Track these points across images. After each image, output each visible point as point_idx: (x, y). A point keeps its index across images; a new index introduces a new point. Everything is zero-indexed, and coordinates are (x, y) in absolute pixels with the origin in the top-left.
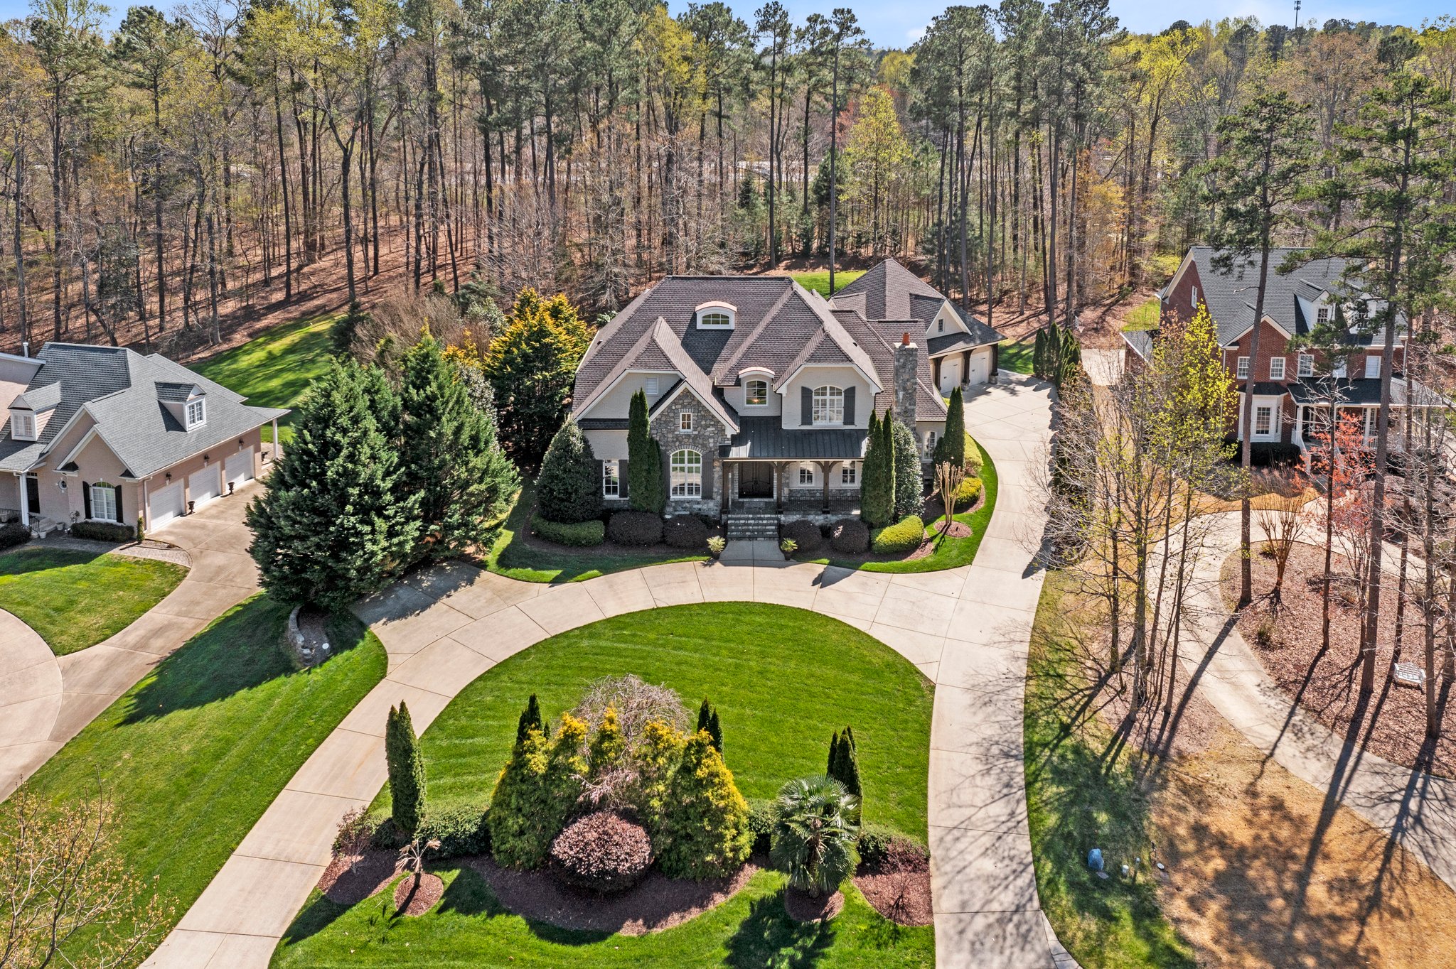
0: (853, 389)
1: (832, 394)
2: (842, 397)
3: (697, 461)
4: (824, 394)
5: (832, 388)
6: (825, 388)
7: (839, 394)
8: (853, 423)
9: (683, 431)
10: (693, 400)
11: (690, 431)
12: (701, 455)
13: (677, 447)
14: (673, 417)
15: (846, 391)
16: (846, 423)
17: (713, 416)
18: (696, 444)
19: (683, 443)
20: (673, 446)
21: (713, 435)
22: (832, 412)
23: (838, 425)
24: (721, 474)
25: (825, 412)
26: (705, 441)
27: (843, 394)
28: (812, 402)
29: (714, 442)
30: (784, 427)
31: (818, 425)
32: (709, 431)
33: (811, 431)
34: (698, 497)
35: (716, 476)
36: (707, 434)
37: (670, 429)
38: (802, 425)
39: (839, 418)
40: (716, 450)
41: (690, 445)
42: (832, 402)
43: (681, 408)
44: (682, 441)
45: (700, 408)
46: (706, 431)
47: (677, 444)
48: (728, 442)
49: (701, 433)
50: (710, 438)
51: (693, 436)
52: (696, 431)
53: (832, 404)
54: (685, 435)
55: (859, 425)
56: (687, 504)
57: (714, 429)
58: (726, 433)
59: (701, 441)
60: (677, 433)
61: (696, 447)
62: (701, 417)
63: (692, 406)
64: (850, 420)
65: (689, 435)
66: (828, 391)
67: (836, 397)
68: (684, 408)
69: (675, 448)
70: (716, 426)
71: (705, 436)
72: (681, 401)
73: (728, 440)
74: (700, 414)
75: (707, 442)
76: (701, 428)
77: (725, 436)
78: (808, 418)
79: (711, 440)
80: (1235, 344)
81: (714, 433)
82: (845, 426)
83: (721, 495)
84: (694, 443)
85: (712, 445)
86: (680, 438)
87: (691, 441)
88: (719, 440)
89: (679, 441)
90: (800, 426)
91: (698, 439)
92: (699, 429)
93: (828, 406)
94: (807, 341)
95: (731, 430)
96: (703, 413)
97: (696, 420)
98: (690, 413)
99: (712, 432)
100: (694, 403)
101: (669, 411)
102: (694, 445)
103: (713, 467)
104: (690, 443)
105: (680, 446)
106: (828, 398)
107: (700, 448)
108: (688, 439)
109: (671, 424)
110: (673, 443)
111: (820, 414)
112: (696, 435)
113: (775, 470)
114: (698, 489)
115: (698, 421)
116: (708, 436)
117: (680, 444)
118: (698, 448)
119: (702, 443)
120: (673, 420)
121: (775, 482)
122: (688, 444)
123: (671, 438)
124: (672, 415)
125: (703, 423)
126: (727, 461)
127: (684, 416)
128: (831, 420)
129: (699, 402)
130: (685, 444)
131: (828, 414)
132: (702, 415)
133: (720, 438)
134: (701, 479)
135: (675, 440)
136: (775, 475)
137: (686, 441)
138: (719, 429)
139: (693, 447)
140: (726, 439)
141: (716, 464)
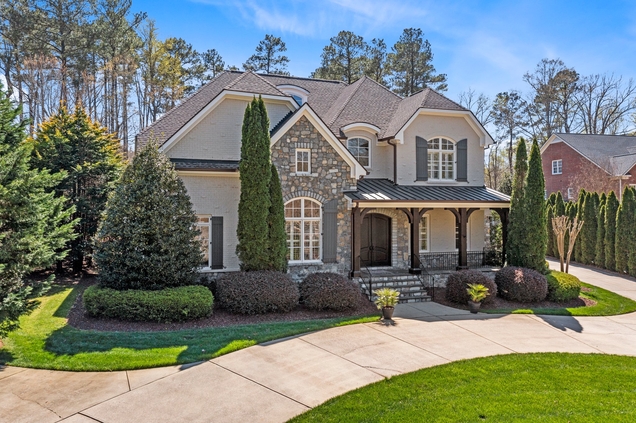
0: (465, 141)
1: (444, 147)
2: (454, 151)
3: (316, 213)
4: (437, 147)
5: (444, 141)
6: (437, 141)
7: (451, 147)
8: (465, 180)
9: (300, 173)
10: (312, 132)
11: (308, 173)
12: (321, 205)
13: (293, 194)
14: (288, 153)
15: (458, 144)
16: (458, 179)
17: (336, 154)
18: (316, 190)
19: (300, 188)
20: (288, 192)
21: (336, 178)
22: (444, 168)
23: (452, 182)
24: (345, 228)
25: (437, 168)
26: (326, 186)
27: (455, 147)
28: (426, 156)
29: (337, 187)
30: (399, 182)
31: (432, 180)
32: (332, 173)
33: (427, 187)
34: (318, 261)
35: (340, 232)
36: (329, 177)
37: (285, 169)
38: (417, 180)
39: (451, 176)
40: (340, 198)
41: (308, 191)
42: (444, 156)
43: (297, 142)
44: (299, 186)
45: (321, 144)
46: (328, 173)
47: (293, 189)
48: (354, 188)
49: (322, 175)
50: (332, 182)
51: (312, 179)
52: (316, 172)
53: (444, 159)
54: (303, 177)
55: (471, 182)
56: (305, 270)
57: (337, 171)
58: (352, 176)
59: (322, 186)
60: (292, 174)
61: (315, 194)
62: (321, 155)
63: (311, 139)
64: (462, 177)
65: (307, 178)
66: (440, 144)
67: (448, 151)
68: (300, 143)
69: (290, 195)
70: (340, 167)
71: (327, 179)
72: (298, 133)
73: (354, 186)
74: (320, 151)
75: (329, 188)
76: (322, 169)
77: (351, 181)
78: (422, 174)
79: (334, 185)
80: (628, 174)
81: (337, 176)
82: (458, 182)
83: (346, 256)
84: (313, 189)
85: (334, 191)
86: (297, 182)
87: (310, 185)
88: (344, 185)
89: (295, 186)
90: (415, 182)
91: (319, 183)
92: (319, 170)
93: (441, 161)
94: (395, 109)
95: (358, 172)
96: (324, 149)
97: (316, 158)
98: (308, 150)
99: (335, 175)
100: (314, 136)
101: (283, 145)
102: (313, 191)
103: (337, 220)
104: (309, 188)
105: (296, 193)
106: (440, 151)
107: (320, 195)
108: (306, 182)
109: (286, 163)
110: (287, 189)
111: (432, 170)
112: (316, 177)
113: (394, 231)
114: (316, 250)
115: (318, 159)
116: (329, 179)
117: (296, 190)
118: (318, 195)
119: (322, 188)
120: (287, 157)
121: (394, 246)
122: (306, 189)
123: (285, 181)
124: (286, 150)
125: (325, 162)
126: (362, 205)
127: (299, 153)
128: (443, 177)
129: (319, 135)
130: (302, 190)
131: (440, 171)
132: (322, 152)
133: (344, 182)
134: (321, 237)
135: (290, 183)
136: (394, 237)
137: (304, 186)
138: (342, 171)
139: (312, 194)
140: (351, 184)
141: (340, 216)
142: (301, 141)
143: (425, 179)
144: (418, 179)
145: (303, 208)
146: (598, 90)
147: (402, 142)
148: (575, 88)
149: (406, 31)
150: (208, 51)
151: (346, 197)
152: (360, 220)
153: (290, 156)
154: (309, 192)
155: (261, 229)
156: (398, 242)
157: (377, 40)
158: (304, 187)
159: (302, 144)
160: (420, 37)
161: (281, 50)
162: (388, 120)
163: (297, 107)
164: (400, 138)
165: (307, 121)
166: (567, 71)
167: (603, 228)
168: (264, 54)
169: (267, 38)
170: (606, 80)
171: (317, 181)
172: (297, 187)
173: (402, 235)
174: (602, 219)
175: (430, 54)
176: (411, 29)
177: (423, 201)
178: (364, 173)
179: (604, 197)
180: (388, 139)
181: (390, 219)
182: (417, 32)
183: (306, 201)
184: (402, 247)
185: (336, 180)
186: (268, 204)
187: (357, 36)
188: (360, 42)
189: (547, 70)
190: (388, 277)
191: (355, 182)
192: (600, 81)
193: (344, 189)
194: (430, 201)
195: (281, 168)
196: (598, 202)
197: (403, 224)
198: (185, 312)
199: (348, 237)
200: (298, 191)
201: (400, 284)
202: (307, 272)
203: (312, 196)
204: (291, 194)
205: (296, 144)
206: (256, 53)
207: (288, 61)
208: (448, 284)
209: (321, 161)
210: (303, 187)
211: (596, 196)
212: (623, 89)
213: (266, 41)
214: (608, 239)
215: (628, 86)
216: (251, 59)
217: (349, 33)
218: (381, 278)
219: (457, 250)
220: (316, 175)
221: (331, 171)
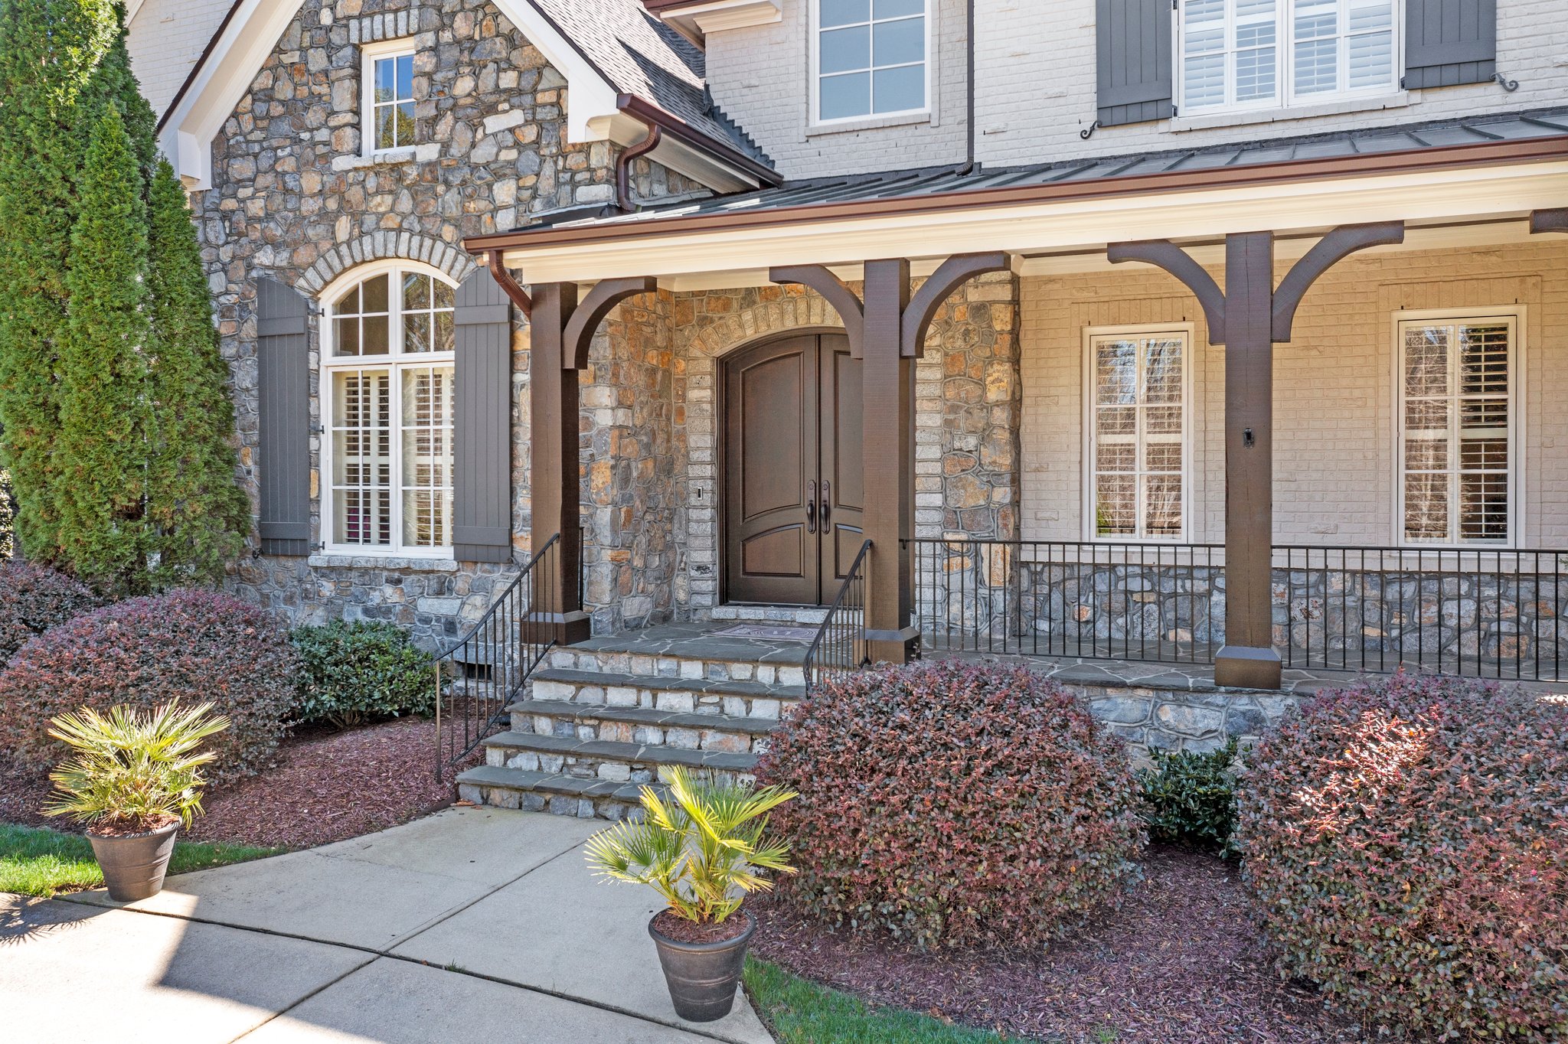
8: (1480, 74)
13: (344, 249)
14: (326, 73)
16: (1417, 78)
17: (514, 39)
18: (430, 225)
19: (370, 221)
20: (325, 245)
21: (513, 154)
23: (1370, 101)
26: (471, 197)
29: (518, 200)
31: (1213, 114)
32: (495, 135)
34: (439, 554)
36: (483, 153)
37: (314, 144)
38: (1100, 125)
39: (1383, 65)
41: (399, 230)
43: (360, 17)
44: (364, 213)
45: (451, 2)
46: (480, 134)
47: (343, 227)
48: (596, 194)
49: (455, 151)
50: (499, 176)
51: (412, 173)
52: (430, 139)
55: (1530, 81)
56: (389, 590)
57: (516, 117)
59: (451, 199)
60: (340, 163)
61: (428, 242)
62: (450, 55)
64: (1454, 56)
68: (371, 15)
69: (332, 256)
70: (527, 100)
71: (474, 168)
73: (592, 182)
74: (446, 36)
75: (482, 204)
76: (457, 120)
77: (581, 157)
78: (1133, 85)
79: (504, 192)
81: (517, 144)
82: (1416, 97)
84: (420, 219)
85: (506, 221)
86: (355, 194)
87: (405, 204)
88: (546, 185)
89: (353, 215)
90: (1086, 135)
91: (441, 189)
92: (443, 128)
96: (463, 27)
97: (429, 76)
99: (509, 140)
101: (306, 42)
102: (417, 228)
103: (513, 359)
104: (404, 216)
105: (355, 244)
107: (447, 244)
108: (391, 192)
109: (313, 117)
110: (321, 229)
112: (429, 164)
115: (438, 77)
116: (486, 166)
117: (356, 231)
118: (440, 246)
119: (454, 212)
120: (324, 89)
122: (391, 224)
123: (313, 196)
124: (318, 60)
125: (464, 86)
127: (378, 67)
130: (378, 229)
131: (1286, 45)
132: (457, 42)
133: (548, 170)
135: (332, 205)
137: (382, 209)
138: (541, 114)
139: (416, 240)
140: (578, 177)
141: (528, 338)
142: (372, 6)
143: (1153, 111)
144: (1109, 119)
145: (395, 313)
153: (331, 84)
154: (405, 236)
158: (384, 214)
159: (378, 18)
171: (436, 180)
172: (357, 218)
173: (972, 442)
178: (607, 104)
183: (406, 279)
184: (975, 510)
185: (512, 164)
190: (705, 660)
191: (599, 160)
193: (549, 203)
195: (301, 140)
197: (981, 384)
200: (362, 234)
201: (735, 706)
202: (396, 598)
203: (414, 253)
204: (338, 252)
205: (354, 24)
209: (450, 83)
210: (381, 216)
218: (665, 665)
220: (428, 152)
221: (493, 124)
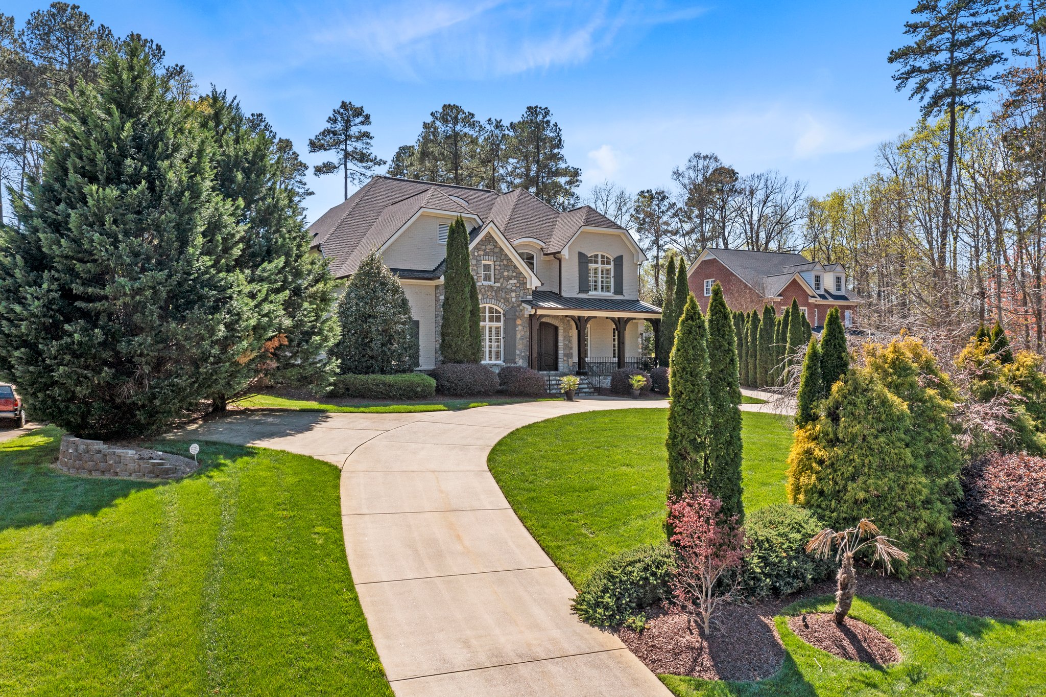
0: (621, 257)
1: (603, 263)
2: (611, 267)
3: (498, 320)
4: (596, 262)
5: (603, 257)
6: (596, 256)
7: (609, 263)
8: (621, 293)
9: (486, 283)
10: (495, 247)
11: (491, 283)
12: (502, 312)
14: (476, 265)
15: (615, 260)
16: (616, 293)
17: (515, 267)
18: (498, 299)
19: (485, 296)
21: (515, 288)
22: (602, 282)
23: (610, 295)
24: (523, 333)
25: (596, 282)
26: (507, 295)
27: (612, 263)
28: (587, 269)
29: (516, 296)
30: (564, 294)
31: (592, 294)
32: (511, 284)
33: (589, 299)
34: (500, 362)
35: (518, 336)
36: (509, 287)
39: (608, 290)
40: (519, 306)
41: (492, 299)
42: (602, 271)
45: (503, 257)
46: (508, 283)
47: (480, 297)
48: (530, 297)
49: (503, 285)
50: (512, 291)
51: (495, 288)
52: (499, 282)
53: (602, 274)
54: (488, 286)
55: (627, 295)
57: (515, 281)
58: (528, 287)
59: (503, 295)
60: (479, 283)
61: (497, 302)
62: (503, 267)
63: (494, 253)
64: (619, 290)
65: (492, 287)
66: (600, 259)
67: (606, 266)
70: (518, 279)
71: (508, 289)
72: (483, 247)
73: (530, 295)
74: (502, 263)
75: (509, 296)
76: (504, 279)
77: (528, 291)
78: (584, 286)
79: (513, 294)
80: (780, 295)
82: (615, 296)
83: (523, 358)
84: (496, 297)
85: (514, 300)
86: (483, 290)
87: (494, 294)
88: (522, 294)
90: (578, 294)
91: (501, 292)
92: (501, 280)
93: (600, 275)
94: (554, 224)
95: (534, 283)
96: (505, 262)
97: (498, 270)
98: (491, 263)
99: (514, 285)
100: (497, 250)
101: (471, 257)
102: (496, 299)
103: (515, 326)
104: (493, 296)
105: (482, 300)
106: (600, 266)
107: (502, 303)
108: (490, 291)
109: (474, 273)
111: (592, 284)
112: (498, 287)
113: (561, 338)
114: (498, 353)
115: (500, 271)
116: (510, 289)
117: (483, 298)
118: (500, 303)
119: (504, 297)
120: (475, 268)
121: (561, 352)
122: (490, 297)
124: (474, 262)
125: (506, 274)
126: (540, 312)
127: (485, 265)
128: (602, 290)
129: (501, 249)
130: (488, 298)
131: (600, 284)
132: (504, 265)
133: (522, 292)
134: (502, 340)
136: (561, 344)
138: (520, 281)
139: (495, 301)
140: (528, 294)
141: (519, 322)
142: (486, 254)
143: (586, 292)
144: (581, 291)
145: (487, 314)
146: (760, 195)
147: (567, 257)
148: (733, 191)
149: (529, 108)
150: (253, 115)
151: (523, 305)
152: (536, 327)
153: (477, 267)
155: (465, 328)
156: (564, 349)
157: (493, 120)
158: (489, 295)
159: (487, 257)
160: (548, 118)
161: (362, 123)
162: (550, 235)
163: (481, 223)
164: (565, 253)
165: (491, 236)
166: (723, 168)
167: (747, 346)
168: (339, 126)
169: (344, 105)
170: (769, 182)
171: (499, 290)
172: (483, 295)
173: (569, 342)
174: (747, 338)
175: (560, 140)
176: (537, 107)
177: (589, 309)
178: (539, 284)
179: (748, 315)
180: (554, 254)
181: (556, 328)
182: (543, 112)
183: (490, 308)
184: (569, 354)
185: (515, 290)
186: (469, 308)
187: (466, 111)
188: (469, 120)
189: (700, 167)
191: (531, 292)
192: (762, 185)
193: (522, 298)
194: (595, 310)
196: (743, 321)
197: (570, 331)
198: (419, 389)
199: (526, 341)
203: (495, 304)
205: (482, 256)
206: (329, 126)
207: (371, 138)
208: (612, 385)
209: (503, 272)
211: (742, 315)
212: (789, 193)
213: (342, 110)
214: (751, 357)
215: (793, 190)
216: (324, 132)
217: (456, 107)
218: (554, 378)
219: (616, 360)
220: (498, 285)
221: (511, 282)
